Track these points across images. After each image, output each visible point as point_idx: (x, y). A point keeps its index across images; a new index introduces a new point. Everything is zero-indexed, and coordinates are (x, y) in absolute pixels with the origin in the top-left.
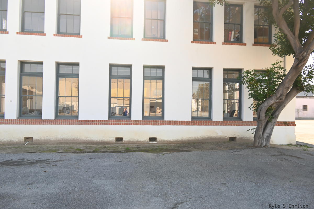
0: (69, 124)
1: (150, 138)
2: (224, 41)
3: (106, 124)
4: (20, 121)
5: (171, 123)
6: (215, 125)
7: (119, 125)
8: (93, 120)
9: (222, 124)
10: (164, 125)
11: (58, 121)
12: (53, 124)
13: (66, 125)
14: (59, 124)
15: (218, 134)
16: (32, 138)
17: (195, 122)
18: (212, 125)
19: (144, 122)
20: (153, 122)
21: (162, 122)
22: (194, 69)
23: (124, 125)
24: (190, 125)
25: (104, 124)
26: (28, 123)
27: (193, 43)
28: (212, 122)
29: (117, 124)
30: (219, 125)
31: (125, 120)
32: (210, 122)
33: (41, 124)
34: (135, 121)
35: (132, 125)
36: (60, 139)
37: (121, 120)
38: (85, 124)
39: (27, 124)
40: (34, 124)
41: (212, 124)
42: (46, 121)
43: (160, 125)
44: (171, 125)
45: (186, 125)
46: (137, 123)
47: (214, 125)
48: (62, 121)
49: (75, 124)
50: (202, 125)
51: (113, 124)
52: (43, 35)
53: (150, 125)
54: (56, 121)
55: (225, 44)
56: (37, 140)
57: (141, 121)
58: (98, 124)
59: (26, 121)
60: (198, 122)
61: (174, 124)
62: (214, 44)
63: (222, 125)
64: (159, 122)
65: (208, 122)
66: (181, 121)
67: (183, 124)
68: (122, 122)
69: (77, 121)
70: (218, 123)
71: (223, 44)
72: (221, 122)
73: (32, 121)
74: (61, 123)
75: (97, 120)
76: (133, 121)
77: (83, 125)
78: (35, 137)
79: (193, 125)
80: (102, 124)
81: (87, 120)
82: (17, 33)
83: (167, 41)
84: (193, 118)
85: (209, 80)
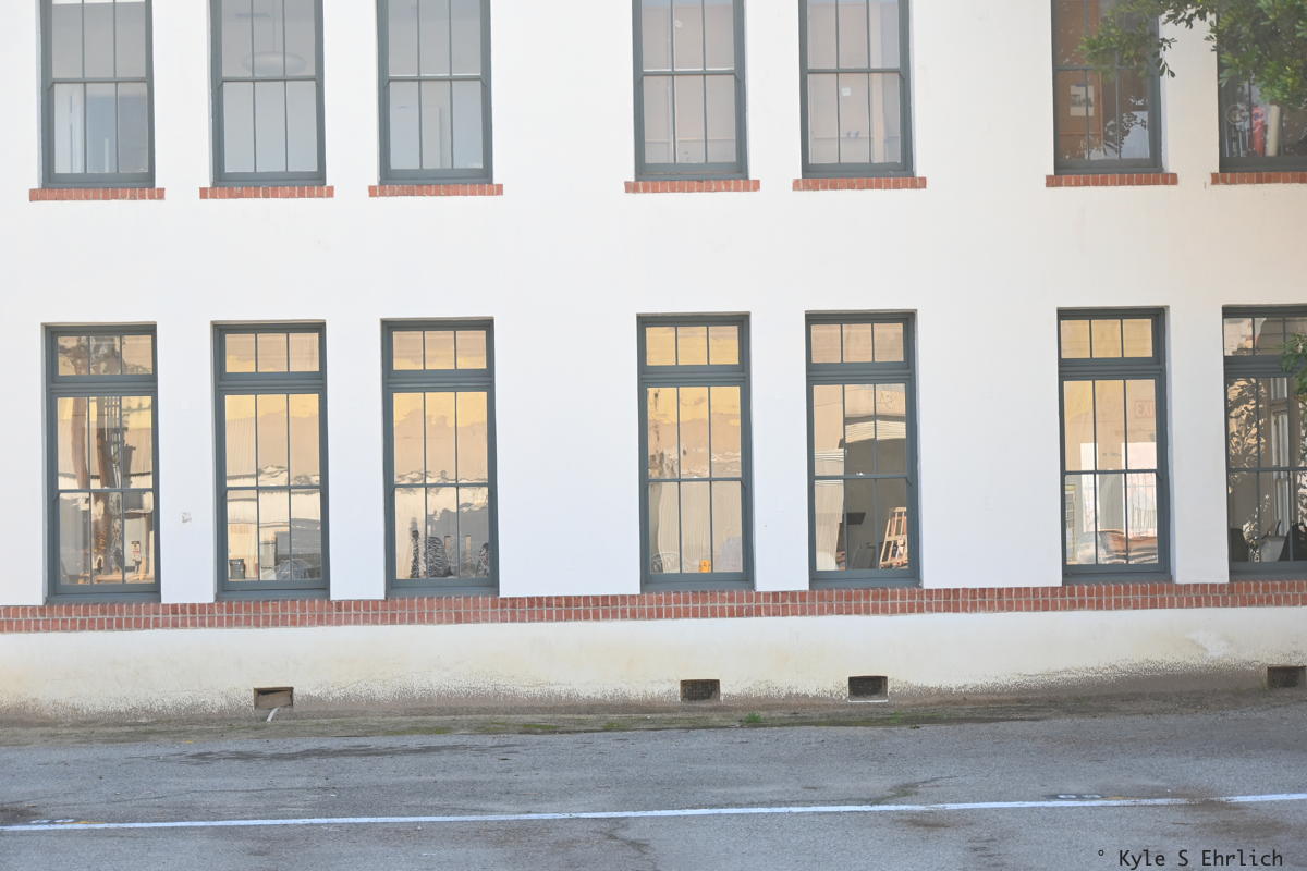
0: (458, 621)
1: (852, 680)
2: (1222, 165)
3: (633, 616)
4: (230, 610)
5: (954, 600)
6: (1189, 605)
7: (695, 616)
8: (568, 599)
9: (1225, 598)
10: (920, 610)
11: (402, 606)
12: (384, 622)
13: (440, 622)
14: (411, 620)
15: (1205, 649)
16: (291, 689)
17: (1081, 593)
18: (1171, 606)
19: (821, 598)
20: (866, 597)
21: (912, 596)
22: (1064, 314)
23: (722, 615)
24: (1055, 608)
25: (624, 617)
26: (266, 618)
27: (1059, 184)
28: (1169, 591)
29: (686, 616)
30: (1207, 605)
31: (726, 595)
32: (1162, 590)
33: (329, 623)
34: (775, 594)
35: (758, 614)
36: (417, 693)
37: (704, 593)
38: (531, 620)
39: (266, 624)
40: (294, 624)
41: (1171, 599)
42: (348, 608)
43: (903, 611)
44: (956, 610)
45: (1036, 609)
46: (783, 604)
47: (1181, 606)
48: (420, 604)
49: (486, 620)
50: (1118, 607)
51: (668, 616)
52: (320, 196)
53: (849, 613)
54: (394, 607)
55: (1226, 182)
56: (312, 699)
57: (803, 594)
58: (596, 617)
59: (257, 609)
60: (1099, 593)
61: (974, 608)
62: (1166, 183)
63: (1225, 605)
64: (894, 597)
65: (1153, 591)
66: (1010, 590)
67: (1019, 603)
68: (709, 605)
69: (494, 606)
70: (1202, 595)
71: (1215, 180)
72: (1222, 586)
73: (284, 608)
74: (421, 616)
75: (586, 598)
76: (767, 595)
77: (522, 620)
78: (304, 687)
79: (1073, 606)
80: (615, 616)
81: (540, 599)
82: (204, 193)
83: (922, 183)
84: (1069, 572)
85: (1154, 368)
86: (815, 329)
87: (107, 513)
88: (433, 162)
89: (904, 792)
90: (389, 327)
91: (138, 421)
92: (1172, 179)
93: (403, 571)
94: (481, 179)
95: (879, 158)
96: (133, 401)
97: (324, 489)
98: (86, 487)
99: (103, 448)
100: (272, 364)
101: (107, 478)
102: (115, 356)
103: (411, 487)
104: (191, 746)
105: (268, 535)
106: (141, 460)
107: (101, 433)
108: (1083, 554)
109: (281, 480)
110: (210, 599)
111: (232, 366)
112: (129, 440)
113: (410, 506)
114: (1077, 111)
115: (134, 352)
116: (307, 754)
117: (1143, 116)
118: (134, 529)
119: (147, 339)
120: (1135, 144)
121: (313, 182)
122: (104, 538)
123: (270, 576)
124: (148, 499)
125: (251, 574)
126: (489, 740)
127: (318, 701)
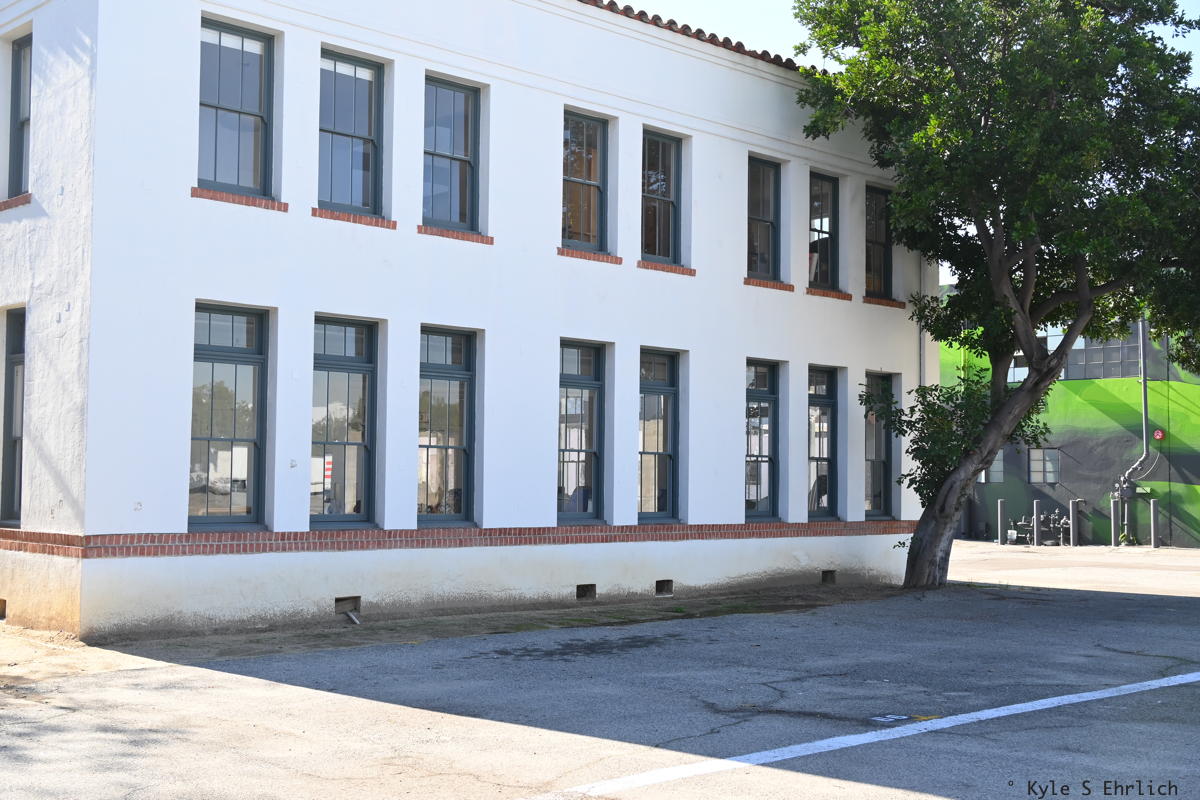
0: (461, 545)
1: (657, 583)
2: (810, 285)
3: (554, 542)
4: (320, 538)
5: (701, 530)
6: (794, 536)
7: (585, 541)
8: (520, 529)
9: (807, 531)
10: (687, 538)
11: (428, 534)
12: (418, 547)
13: (450, 546)
14: (434, 546)
15: (800, 561)
16: (359, 597)
17: (752, 528)
18: (787, 536)
19: (644, 530)
20: (663, 529)
21: (683, 529)
22: (749, 362)
23: (598, 541)
24: (743, 537)
25: (549, 542)
26: (345, 543)
27: (749, 284)
28: (786, 527)
29: (581, 541)
30: (801, 535)
31: (599, 527)
32: (783, 526)
33: (384, 547)
34: (622, 527)
35: (615, 540)
36: (436, 598)
37: (588, 526)
38: (501, 544)
39: (345, 548)
40: (362, 548)
41: (787, 531)
42: (395, 536)
43: (680, 538)
44: (703, 538)
45: (736, 537)
46: (625, 534)
47: (791, 536)
48: (438, 533)
49: (476, 545)
50: (767, 536)
51: (572, 542)
52: (389, 227)
53: (656, 540)
54: (422, 534)
55: (812, 293)
56: (372, 605)
57: (635, 527)
58: (535, 543)
59: (338, 537)
61: (710, 537)
62: (790, 289)
63: (807, 536)
64: (675, 529)
65: (780, 527)
66: (724, 526)
67: (728, 534)
68: (592, 534)
69: (480, 535)
70: (798, 530)
71: (808, 291)
72: (806, 524)
73: (356, 536)
74: (439, 543)
75: (530, 529)
76: (618, 527)
77: (496, 545)
78: (368, 596)
79: (750, 536)
80: (545, 543)
81: (506, 530)
82: (313, 212)
86: (647, 359)
90: (426, 330)
94: (472, 228)
100: (338, 350)
110: (307, 529)
111: (329, 349)
127: (376, 606)
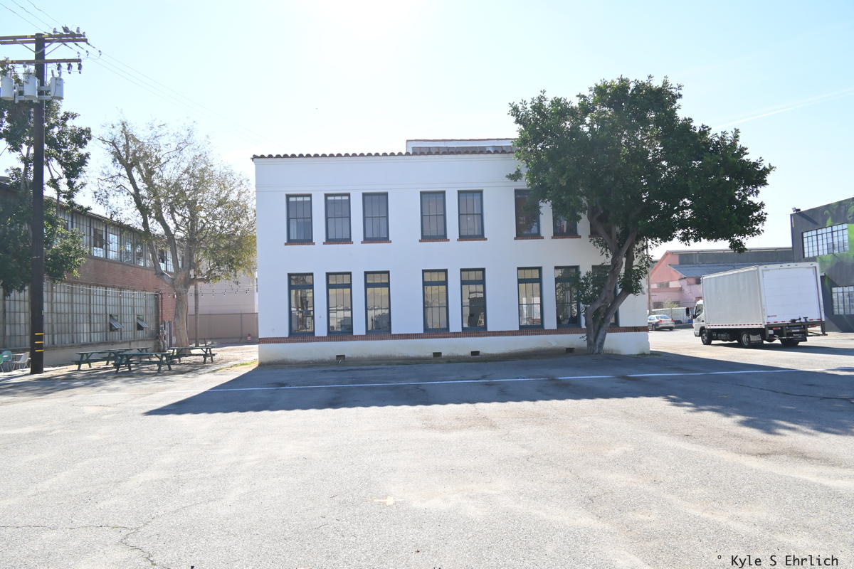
0: (382, 339)
2: (554, 235)
3: (422, 338)
4: (331, 338)
5: (495, 334)
6: (548, 334)
7: (436, 338)
8: (407, 334)
9: (556, 333)
10: (487, 336)
11: (370, 336)
12: (365, 340)
13: (378, 340)
14: (372, 340)
15: (552, 344)
16: (345, 356)
17: (523, 332)
18: (544, 334)
19: (464, 334)
20: (475, 333)
21: (485, 333)
22: (519, 269)
23: (442, 338)
24: (517, 335)
25: (420, 338)
26: (339, 339)
27: (517, 239)
28: (543, 331)
29: (434, 338)
30: (552, 334)
31: (443, 333)
32: (541, 331)
33: (353, 340)
34: (454, 333)
35: (450, 337)
36: (373, 356)
37: (438, 332)
38: (399, 339)
39: (339, 341)
40: (345, 341)
42: (357, 337)
43: (483, 336)
44: (495, 336)
45: (513, 335)
46: (456, 335)
47: (546, 334)
48: (373, 336)
49: (388, 339)
50: (532, 335)
51: (430, 338)
52: (350, 244)
53: (471, 337)
54: (368, 337)
55: (554, 239)
57: (460, 333)
58: (413, 338)
59: (337, 337)
60: (527, 332)
61: (499, 335)
62: (541, 239)
64: (481, 333)
65: (539, 331)
66: (507, 331)
67: (509, 334)
68: (439, 335)
69: (390, 336)
70: (551, 332)
71: (552, 238)
72: (555, 330)
73: (343, 337)
74: (374, 339)
75: (411, 334)
76: (452, 333)
77: (397, 339)
78: (347, 355)
79: (521, 335)
81: (401, 334)
82: (324, 243)
83: (486, 239)
84: (521, 327)
85: (539, 280)
86: (463, 273)
87: (303, 316)
88: (375, 236)
89: (483, 377)
90: (366, 273)
91: (310, 295)
92: (543, 238)
93: (370, 328)
94: (386, 239)
95: (476, 234)
96: (308, 290)
97: (351, 310)
98: (298, 310)
99: (302, 301)
100: (339, 282)
101: (303, 308)
102: (304, 280)
103: (371, 309)
104: (322, 369)
105: (339, 320)
106: (310, 304)
107: (301, 298)
108: (524, 323)
109: (342, 308)
110: (326, 335)
111: (331, 282)
112: (307, 299)
113: (371, 313)
114: (521, 223)
115: (308, 279)
116: (348, 370)
117: (535, 224)
118: (309, 319)
119: (311, 277)
120: (534, 230)
121: (348, 240)
122: (302, 322)
123: (339, 330)
124: (312, 313)
125: (335, 329)
126: (389, 367)
127: (350, 358)
